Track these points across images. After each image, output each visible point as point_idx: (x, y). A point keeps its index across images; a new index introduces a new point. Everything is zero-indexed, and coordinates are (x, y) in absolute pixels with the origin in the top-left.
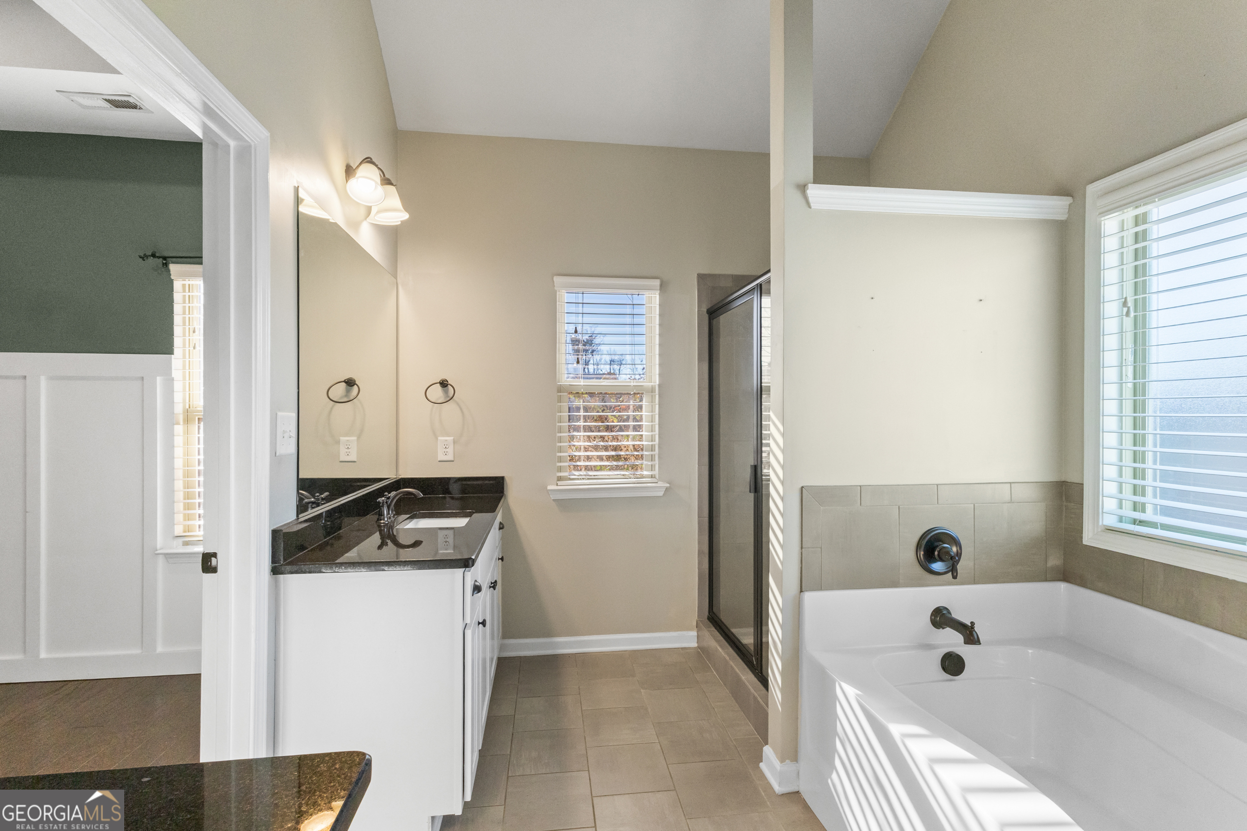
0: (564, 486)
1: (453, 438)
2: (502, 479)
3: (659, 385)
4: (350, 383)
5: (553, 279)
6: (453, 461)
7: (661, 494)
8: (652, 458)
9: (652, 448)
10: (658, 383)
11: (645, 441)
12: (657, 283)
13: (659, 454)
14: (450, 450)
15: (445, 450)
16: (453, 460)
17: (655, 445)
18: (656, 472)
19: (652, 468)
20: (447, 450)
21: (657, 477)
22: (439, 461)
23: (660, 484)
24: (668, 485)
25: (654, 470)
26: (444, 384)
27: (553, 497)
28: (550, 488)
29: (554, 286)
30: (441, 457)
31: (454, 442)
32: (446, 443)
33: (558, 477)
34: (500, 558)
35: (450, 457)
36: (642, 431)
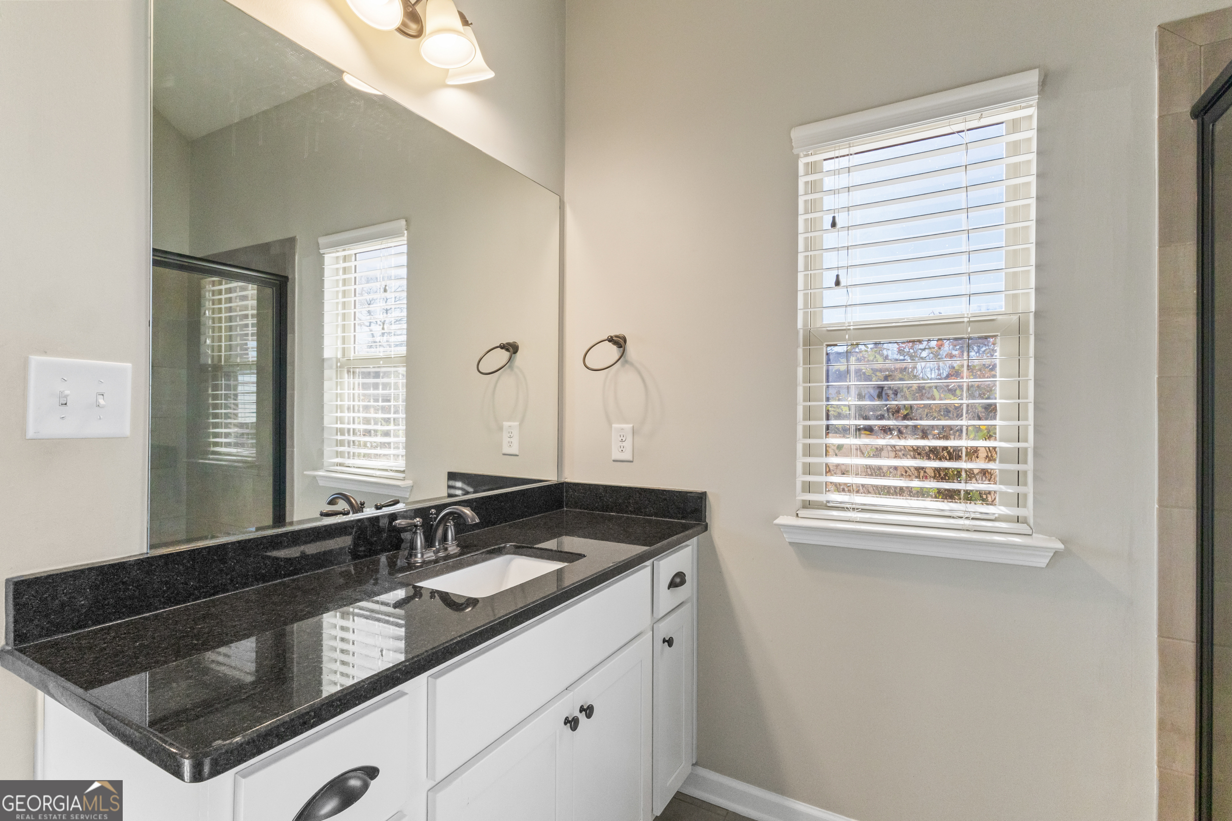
0: (810, 520)
1: (632, 425)
2: (702, 497)
3: (1037, 314)
4: (512, 348)
5: (791, 130)
6: (632, 462)
7: (1042, 562)
8: (1019, 477)
9: (1019, 456)
10: (1033, 309)
11: (1001, 441)
12: (1033, 78)
13: (1034, 470)
14: (628, 444)
15: (621, 444)
16: (631, 459)
17: (1026, 449)
18: (1027, 512)
19: (1019, 500)
20: (624, 444)
21: (1031, 522)
22: (614, 461)
23: (1038, 540)
24: (1060, 546)
25: (1025, 506)
26: (619, 342)
27: (788, 538)
28: (782, 520)
29: (792, 148)
30: (617, 455)
31: (634, 432)
32: (622, 434)
33: (804, 501)
34: (667, 639)
35: (627, 456)
36: (995, 418)
